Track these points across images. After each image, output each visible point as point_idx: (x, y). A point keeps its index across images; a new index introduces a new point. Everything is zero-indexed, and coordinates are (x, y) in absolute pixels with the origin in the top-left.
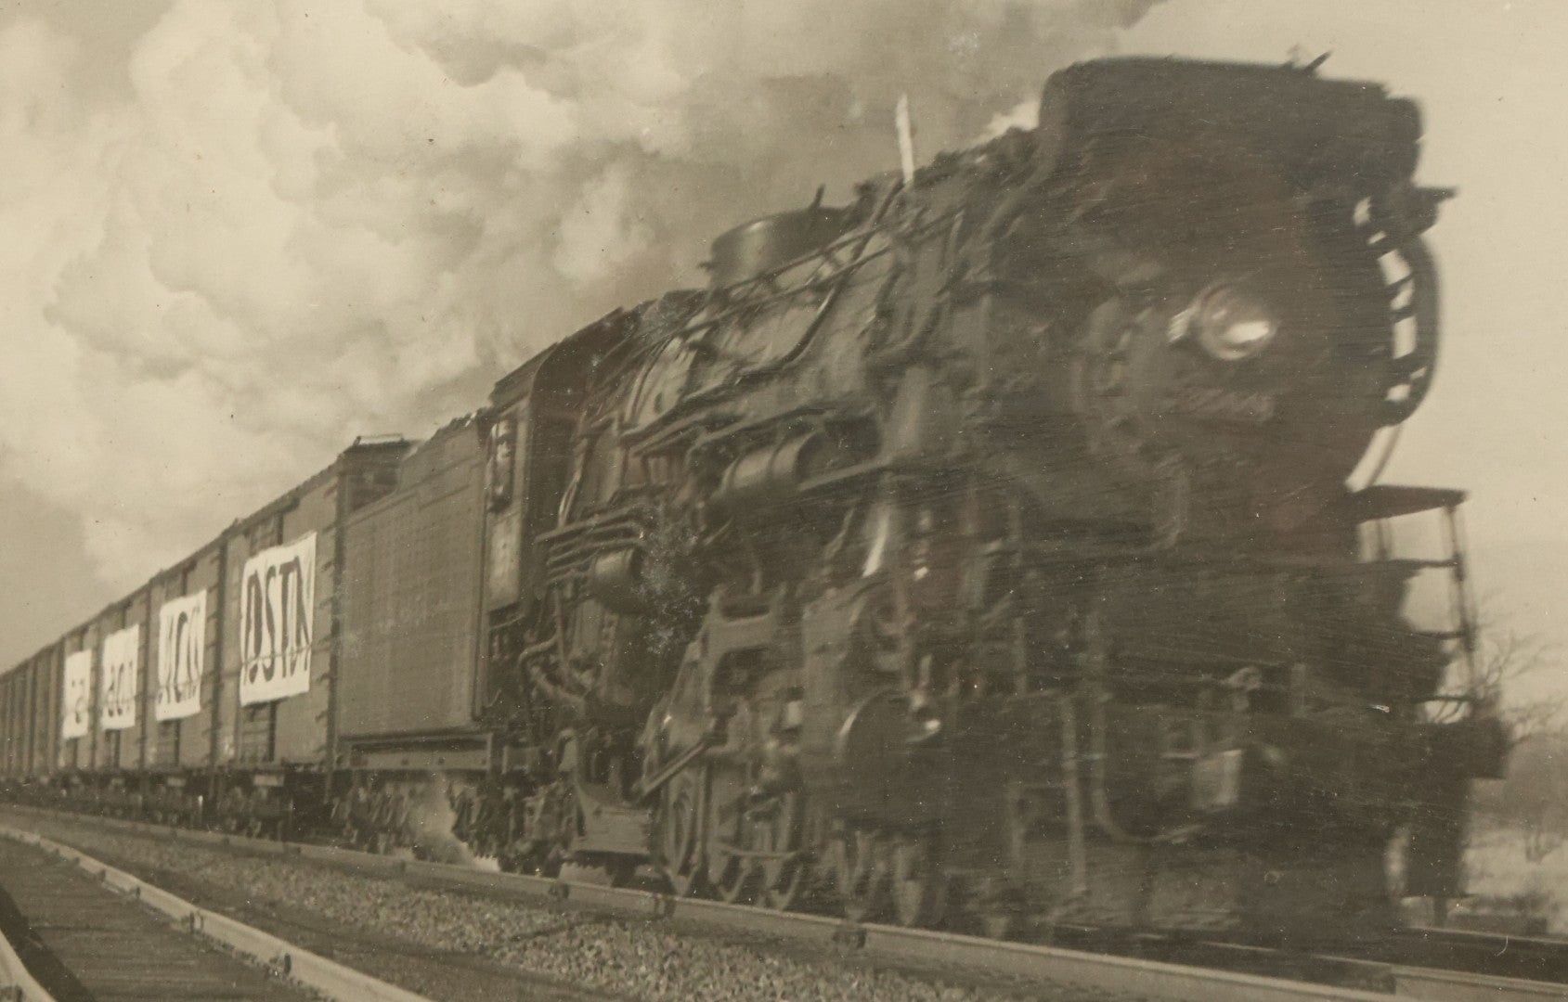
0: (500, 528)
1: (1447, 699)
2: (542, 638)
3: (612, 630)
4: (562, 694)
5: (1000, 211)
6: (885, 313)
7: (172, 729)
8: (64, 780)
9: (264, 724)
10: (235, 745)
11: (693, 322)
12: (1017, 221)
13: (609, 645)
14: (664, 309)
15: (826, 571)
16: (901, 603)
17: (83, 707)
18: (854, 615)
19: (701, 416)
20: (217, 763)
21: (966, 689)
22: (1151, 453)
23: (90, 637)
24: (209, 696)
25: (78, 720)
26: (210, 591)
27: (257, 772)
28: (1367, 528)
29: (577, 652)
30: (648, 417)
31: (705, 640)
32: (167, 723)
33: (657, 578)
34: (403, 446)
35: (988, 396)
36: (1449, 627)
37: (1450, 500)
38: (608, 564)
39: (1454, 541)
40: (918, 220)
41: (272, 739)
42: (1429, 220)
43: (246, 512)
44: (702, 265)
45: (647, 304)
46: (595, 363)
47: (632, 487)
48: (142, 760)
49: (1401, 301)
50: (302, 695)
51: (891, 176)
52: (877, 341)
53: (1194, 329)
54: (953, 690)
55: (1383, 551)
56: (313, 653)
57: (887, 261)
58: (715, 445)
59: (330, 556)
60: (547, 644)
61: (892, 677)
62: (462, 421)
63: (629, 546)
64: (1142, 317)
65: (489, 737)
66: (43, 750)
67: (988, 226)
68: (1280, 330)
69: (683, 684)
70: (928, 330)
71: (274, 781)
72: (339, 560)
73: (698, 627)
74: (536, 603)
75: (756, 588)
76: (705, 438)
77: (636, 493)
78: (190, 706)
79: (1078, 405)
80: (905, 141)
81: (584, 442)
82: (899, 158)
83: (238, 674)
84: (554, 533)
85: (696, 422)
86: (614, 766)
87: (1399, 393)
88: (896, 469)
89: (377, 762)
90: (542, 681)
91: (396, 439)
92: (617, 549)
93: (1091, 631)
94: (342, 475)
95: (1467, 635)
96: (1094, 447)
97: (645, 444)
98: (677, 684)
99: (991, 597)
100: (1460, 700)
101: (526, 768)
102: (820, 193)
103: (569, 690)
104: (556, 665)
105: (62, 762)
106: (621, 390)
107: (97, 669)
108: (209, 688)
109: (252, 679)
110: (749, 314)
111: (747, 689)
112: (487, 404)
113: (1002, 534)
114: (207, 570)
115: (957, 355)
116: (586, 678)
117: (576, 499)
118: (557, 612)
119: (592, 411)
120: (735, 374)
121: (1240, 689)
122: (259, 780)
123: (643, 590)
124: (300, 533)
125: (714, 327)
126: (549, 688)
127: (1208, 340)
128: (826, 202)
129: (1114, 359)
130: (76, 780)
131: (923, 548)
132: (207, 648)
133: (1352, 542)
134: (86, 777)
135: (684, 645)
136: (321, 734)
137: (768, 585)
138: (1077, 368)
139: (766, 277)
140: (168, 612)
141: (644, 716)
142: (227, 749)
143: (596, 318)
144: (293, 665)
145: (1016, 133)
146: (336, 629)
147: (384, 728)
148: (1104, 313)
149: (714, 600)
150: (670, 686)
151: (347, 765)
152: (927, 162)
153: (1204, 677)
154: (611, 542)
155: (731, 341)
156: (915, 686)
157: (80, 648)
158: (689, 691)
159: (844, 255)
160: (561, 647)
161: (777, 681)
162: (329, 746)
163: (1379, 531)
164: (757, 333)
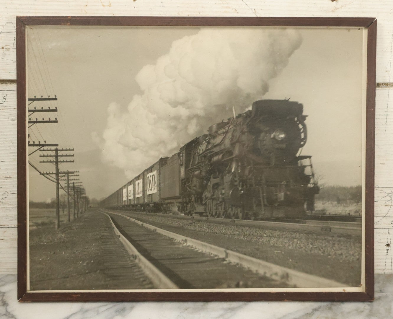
0: (182, 168)
1: (311, 184)
2: (188, 183)
3: (198, 181)
4: (192, 191)
5: (247, 121)
6: (233, 136)
7: (138, 199)
8: (124, 206)
9: (151, 197)
10: (147, 200)
11: (206, 139)
12: (250, 122)
13: (197, 183)
14: (203, 137)
15: (227, 172)
16: (237, 175)
17: (126, 196)
18: (231, 177)
19: (208, 151)
20: (145, 203)
21: (247, 187)
22: (270, 153)
23: (126, 186)
24: (143, 194)
25: (125, 198)
26: (142, 179)
27: (150, 204)
28: (299, 161)
29: (193, 185)
30: (201, 152)
31: (211, 182)
32: (137, 198)
33: (203, 174)
34: (168, 158)
35: (247, 147)
36: (311, 174)
37: (310, 157)
38: (197, 172)
39: (311, 162)
40: (236, 123)
41: (152, 199)
42: (305, 119)
43: (147, 168)
44: (208, 131)
45: (200, 137)
46: (194, 145)
47: (200, 162)
48: (134, 203)
49: (302, 131)
50: (156, 193)
51: (232, 117)
52: (232, 139)
53: (274, 136)
54: (245, 187)
55: (301, 165)
56: (157, 187)
57: (233, 129)
58: (211, 155)
59: (158, 174)
60: (189, 184)
61: (236, 185)
62: (176, 154)
63: (199, 170)
64: (267, 135)
65: (182, 197)
66: (121, 203)
67: (246, 123)
68: (286, 135)
69: (208, 188)
70: (239, 138)
71: (153, 205)
72: (160, 174)
73: (210, 180)
74: (187, 179)
75: (217, 175)
76: (209, 154)
77: (200, 163)
78: (141, 195)
79: (259, 147)
80: (234, 112)
81: (193, 156)
82: (233, 115)
83: (147, 190)
84: (189, 169)
85: (208, 152)
86: (199, 200)
87: (302, 143)
88: (235, 157)
89: (167, 201)
90: (189, 189)
91: (167, 157)
92: (198, 170)
93: (263, 178)
94: (159, 162)
95: (313, 175)
96: (262, 152)
97: (201, 155)
98: (207, 188)
99: (249, 174)
100: (313, 184)
101: (187, 201)
102: (223, 120)
103: (193, 190)
104: (191, 186)
105: (123, 204)
106: (197, 149)
107: (127, 191)
108: (143, 192)
109: (149, 191)
110: (214, 137)
111: (217, 188)
112: (179, 151)
113: (250, 165)
114: (142, 176)
115: (243, 141)
116: (195, 188)
117: (192, 164)
118: (190, 179)
119: (193, 151)
120: (213, 145)
121: (283, 184)
122: (150, 205)
123: (202, 176)
124: (154, 171)
125: (210, 139)
126: (190, 190)
127: (276, 137)
128: (224, 121)
129: (264, 141)
130: (125, 206)
131: (240, 168)
132: (142, 187)
133: (297, 163)
134: (127, 206)
135: (208, 183)
136: (159, 198)
137: (219, 174)
138: (259, 142)
139: (216, 132)
140: (137, 182)
141: (203, 193)
142: (146, 201)
143: (193, 139)
144: (154, 189)
145: (249, 111)
146: (160, 183)
147: (167, 197)
148: (262, 135)
149: (212, 176)
150: (206, 188)
151: (162, 202)
152: (237, 115)
153: (278, 183)
154: (197, 169)
155: (212, 141)
156: (240, 186)
157: (125, 188)
158: (209, 189)
159: (227, 128)
160: (191, 184)
161: (221, 187)
162: (160, 200)
163: (301, 162)
164: (215, 140)
